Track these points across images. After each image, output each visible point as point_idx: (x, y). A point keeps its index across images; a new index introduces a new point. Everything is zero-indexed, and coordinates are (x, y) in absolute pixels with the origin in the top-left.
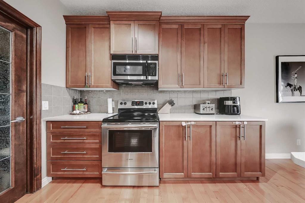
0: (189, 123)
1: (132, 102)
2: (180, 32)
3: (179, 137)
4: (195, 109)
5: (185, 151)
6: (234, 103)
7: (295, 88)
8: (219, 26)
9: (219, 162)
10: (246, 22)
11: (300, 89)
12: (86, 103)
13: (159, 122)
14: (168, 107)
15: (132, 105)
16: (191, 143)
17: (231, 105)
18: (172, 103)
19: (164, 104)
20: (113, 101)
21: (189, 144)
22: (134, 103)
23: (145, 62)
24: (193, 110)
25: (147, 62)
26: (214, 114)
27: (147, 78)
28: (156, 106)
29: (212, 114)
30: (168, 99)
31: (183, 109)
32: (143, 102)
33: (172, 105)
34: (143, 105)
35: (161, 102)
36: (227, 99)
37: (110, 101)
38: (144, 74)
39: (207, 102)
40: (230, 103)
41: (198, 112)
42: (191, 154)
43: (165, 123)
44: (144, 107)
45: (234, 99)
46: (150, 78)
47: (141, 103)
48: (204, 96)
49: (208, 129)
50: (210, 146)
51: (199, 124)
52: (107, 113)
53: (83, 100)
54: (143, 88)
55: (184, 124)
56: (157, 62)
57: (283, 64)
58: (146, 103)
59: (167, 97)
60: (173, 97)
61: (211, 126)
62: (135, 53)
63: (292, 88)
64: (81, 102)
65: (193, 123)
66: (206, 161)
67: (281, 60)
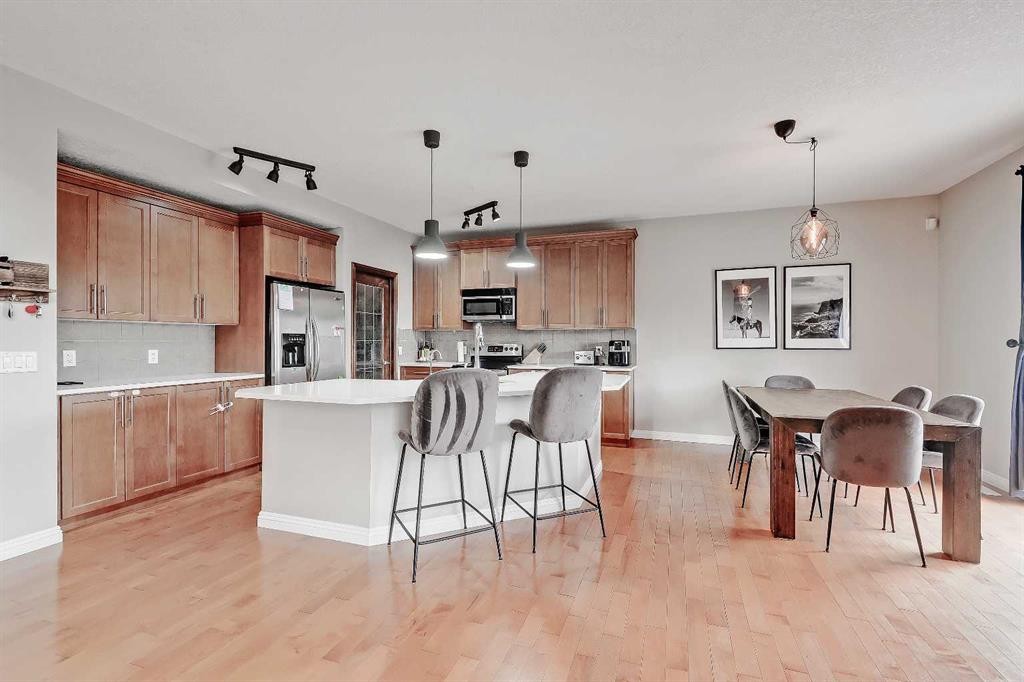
1: (489, 347)
6: (617, 349)
7: (748, 323)
11: (758, 325)
15: (488, 351)
17: (615, 353)
18: (542, 349)
19: (531, 351)
20: (464, 345)
23: (499, 297)
25: (501, 297)
26: (592, 365)
27: (501, 318)
28: (519, 353)
29: (589, 364)
30: (535, 343)
31: (560, 358)
32: (502, 347)
33: (542, 352)
34: (502, 351)
37: (460, 344)
38: (497, 313)
44: (504, 353)
46: (504, 317)
47: (500, 349)
56: (513, 297)
57: (726, 284)
58: (506, 349)
60: (544, 339)
62: (488, 288)
63: (742, 324)
64: (427, 347)
67: (722, 276)
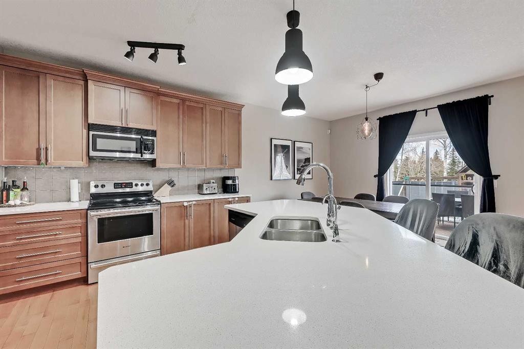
0: (191, 203)
1: (115, 184)
2: (181, 107)
3: (181, 217)
4: (199, 189)
5: (187, 229)
6: (233, 182)
8: (220, 109)
9: (217, 234)
10: (243, 109)
12: (25, 188)
13: (160, 204)
14: (167, 188)
15: (115, 188)
16: (192, 221)
17: (231, 185)
19: (161, 186)
21: (191, 222)
22: (116, 186)
23: (140, 137)
24: (197, 190)
25: (142, 137)
26: (216, 193)
27: (142, 156)
28: (150, 188)
29: (214, 194)
30: (167, 179)
31: (185, 190)
32: (132, 183)
33: (173, 186)
34: (132, 187)
35: (158, 182)
36: (228, 178)
38: (138, 151)
39: (212, 181)
40: (230, 182)
41: (201, 193)
42: (192, 231)
43: (166, 205)
44: (134, 189)
45: (233, 179)
46: (146, 156)
47: (128, 185)
48: (209, 175)
49: (208, 206)
50: (210, 222)
51: (200, 203)
52: (69, 200)
53: (18, 183)
54: (130, 165)
55: (185, 204)
56: (154, 138)
58: (136, 185)
59: (165, 176)
60: (174, 176)
61: (210, 204)
62: (126, 126)
65: (194, 203)
66: (206, 235)
